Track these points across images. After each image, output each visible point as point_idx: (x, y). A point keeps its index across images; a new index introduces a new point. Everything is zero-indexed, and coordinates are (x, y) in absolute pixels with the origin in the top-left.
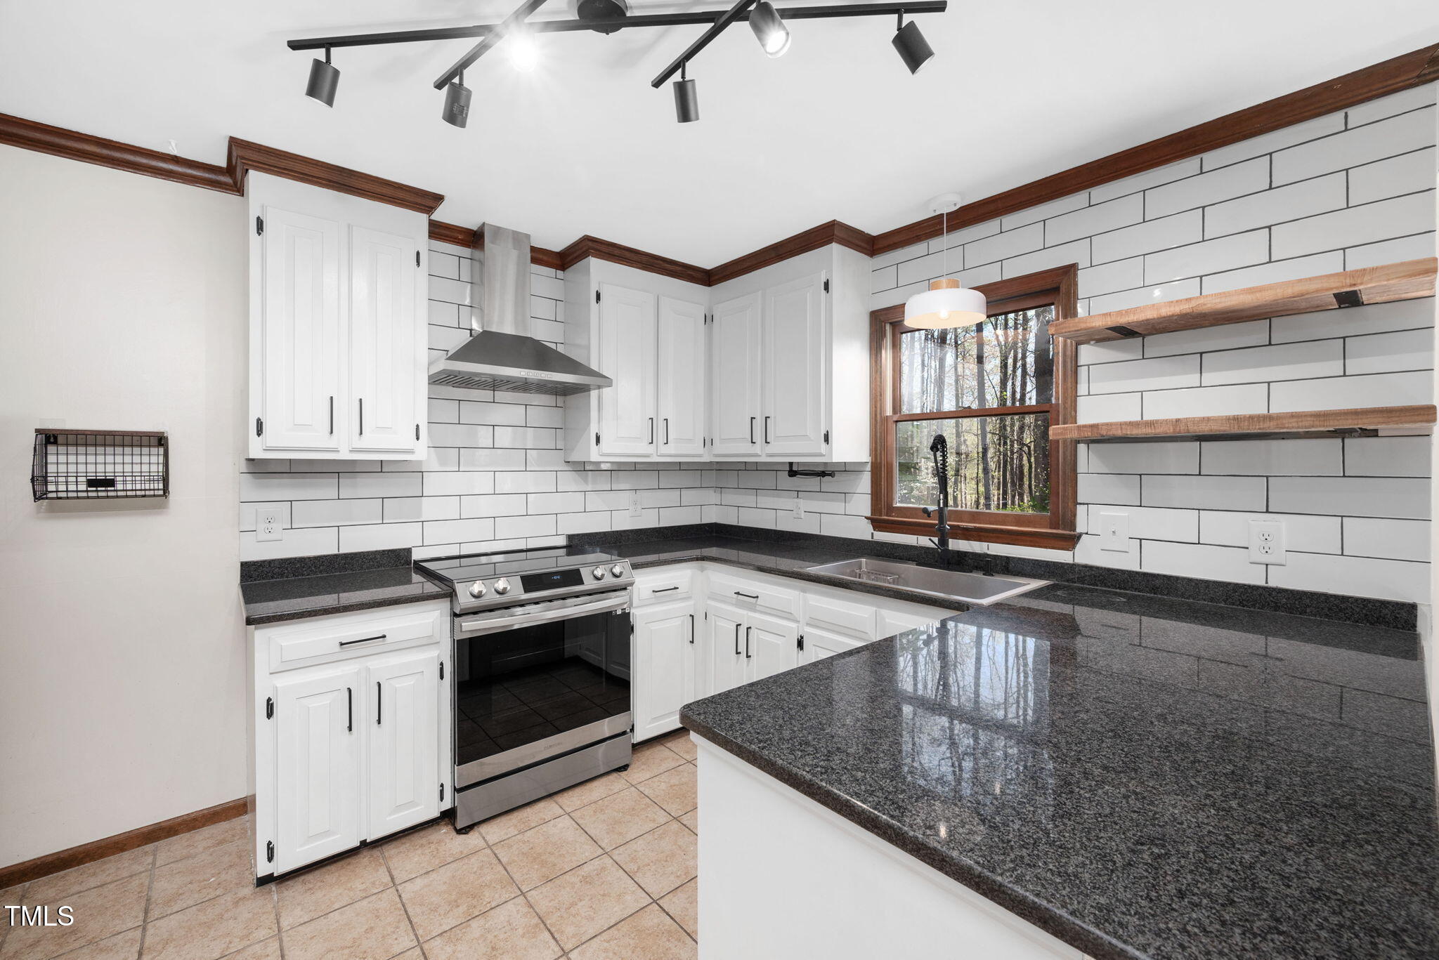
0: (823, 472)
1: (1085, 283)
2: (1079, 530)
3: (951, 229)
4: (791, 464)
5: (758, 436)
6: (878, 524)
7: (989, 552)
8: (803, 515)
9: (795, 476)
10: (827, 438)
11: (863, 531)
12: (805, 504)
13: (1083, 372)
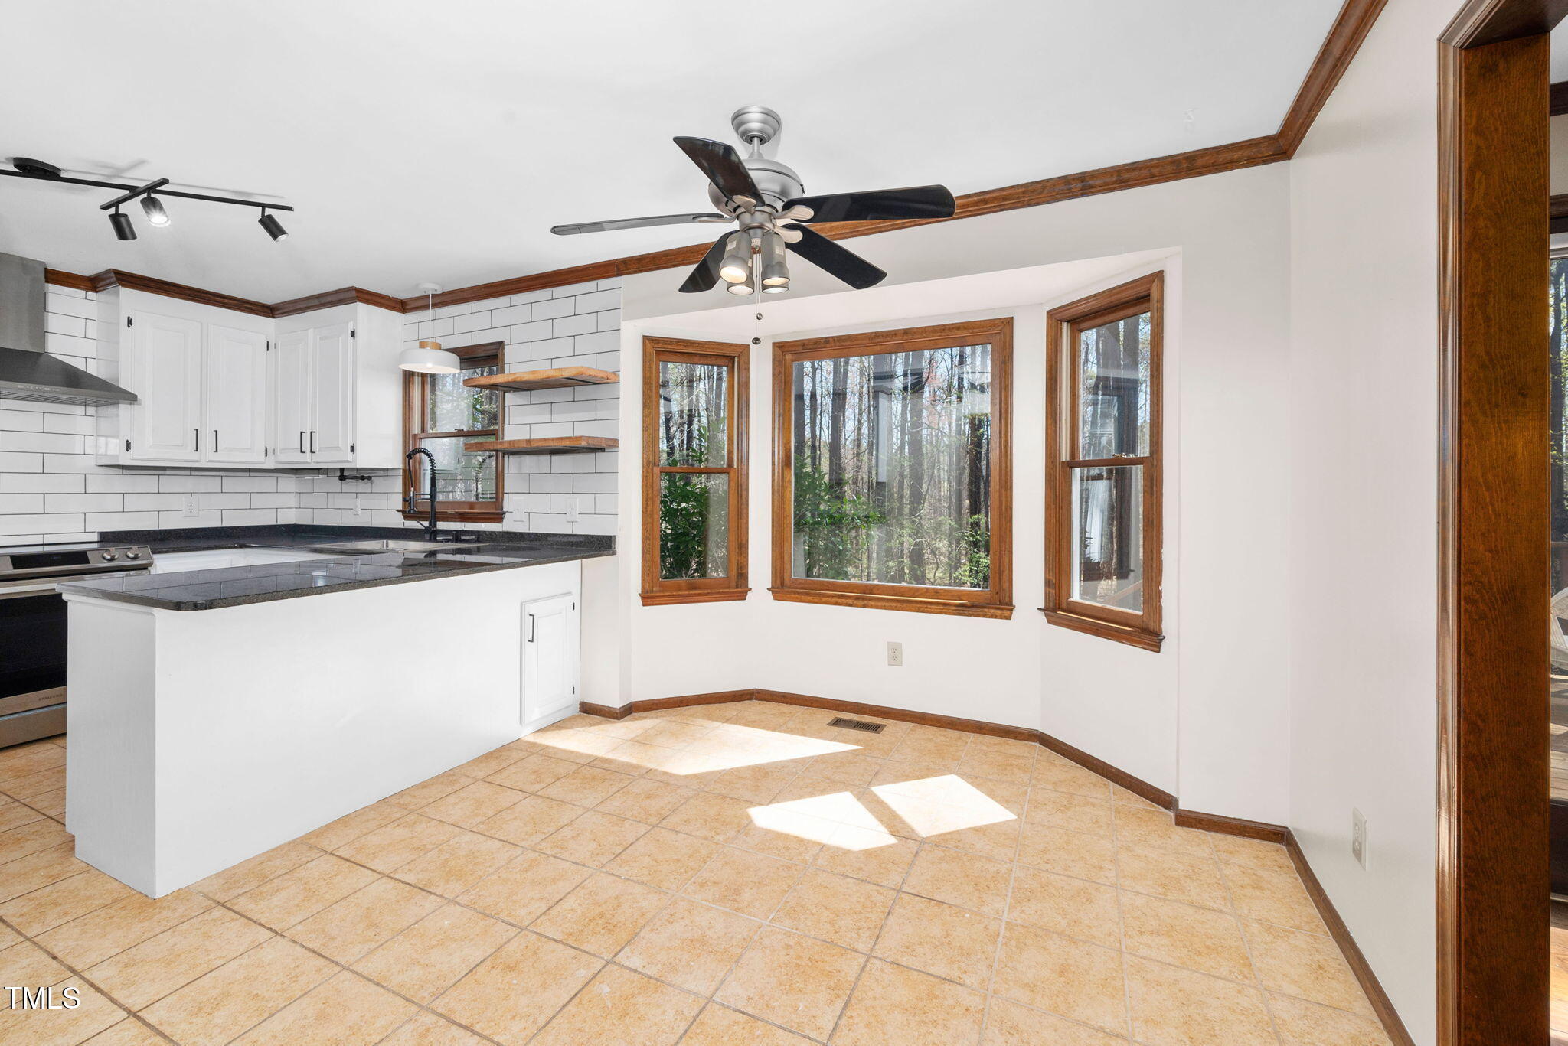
0: (363, 476)
1: (510, 354)
2: (504, 510)
3: (435, 305)
4: (342, 470)
5: (306, 447)
6: (408, 515)
7: (465, 529)
8: (360, 512)
9: (345, 479)
10: (353, 449)
11: (397, 521)
12: (361, 502)
13: (507, 409)
